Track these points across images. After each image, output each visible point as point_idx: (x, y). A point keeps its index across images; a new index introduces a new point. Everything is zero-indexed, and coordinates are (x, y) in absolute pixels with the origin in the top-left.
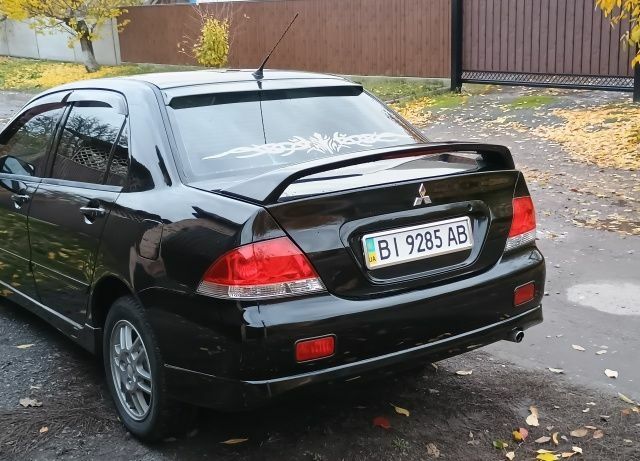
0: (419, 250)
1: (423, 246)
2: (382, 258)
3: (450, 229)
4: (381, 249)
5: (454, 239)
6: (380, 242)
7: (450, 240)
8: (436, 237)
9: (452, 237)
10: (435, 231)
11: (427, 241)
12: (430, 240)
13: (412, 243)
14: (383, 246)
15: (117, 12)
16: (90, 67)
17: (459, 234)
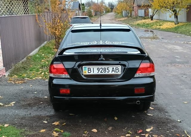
0: (101, 72)
1: (103, 71)
2: (88, 72)
3: (113, 68)
4: (88, 70)
5: (114, 71)
6: (88, 68)
7: (112, 71)
8: (108, 70)
9: (113, 70)
10: (107, 68)
11: (104, 70)
12: (105, 70)
13: (99, 70)
14: (89, 70)
15: (186, 6)
16: (176, 23)
17: (116, 70)
